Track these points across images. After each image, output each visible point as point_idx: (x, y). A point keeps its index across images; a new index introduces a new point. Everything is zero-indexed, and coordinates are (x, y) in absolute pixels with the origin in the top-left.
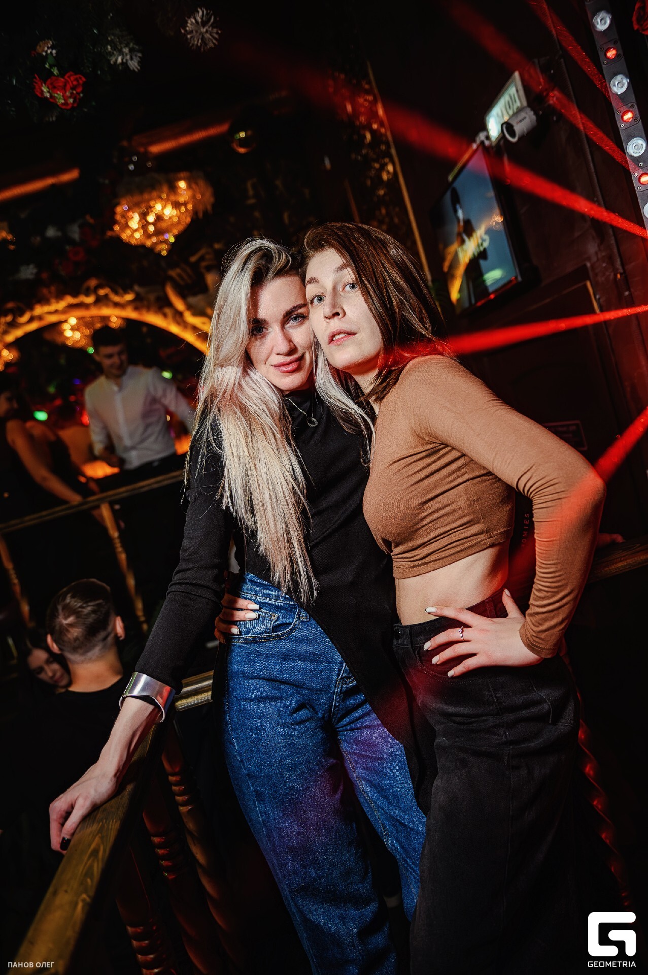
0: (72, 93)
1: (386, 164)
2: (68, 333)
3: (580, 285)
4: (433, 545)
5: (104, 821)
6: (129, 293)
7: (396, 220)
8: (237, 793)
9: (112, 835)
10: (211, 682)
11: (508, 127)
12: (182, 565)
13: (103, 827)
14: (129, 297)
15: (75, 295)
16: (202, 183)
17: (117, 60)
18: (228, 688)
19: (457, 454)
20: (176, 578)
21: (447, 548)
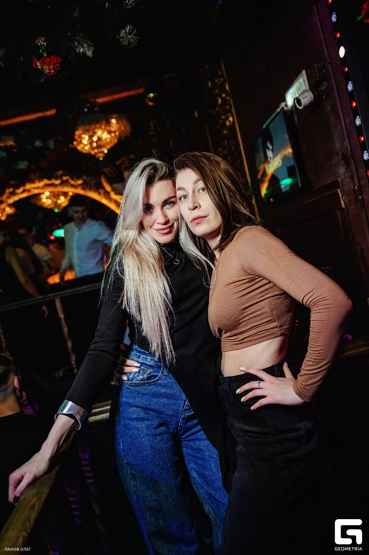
0: (54, 67)
1: (229, 117)
2: (44, 200)
3: (334, 191)
4: (249, 332)
5: (40, 487)
6: (80, 180)
7: (233, 148)
8: (121, 474)
9: (44, 496)
10: (109, 407)
11: (298, 100)
12: (96, 339)
13: (39, 491)
14: (80, 182)
15: (49, 179)
16: (125, 121)
17: (80, 50)
18: (119, 412)
19: (266, 281)
20: (92, 346)
21: (256, 334)
